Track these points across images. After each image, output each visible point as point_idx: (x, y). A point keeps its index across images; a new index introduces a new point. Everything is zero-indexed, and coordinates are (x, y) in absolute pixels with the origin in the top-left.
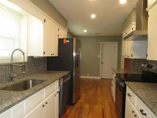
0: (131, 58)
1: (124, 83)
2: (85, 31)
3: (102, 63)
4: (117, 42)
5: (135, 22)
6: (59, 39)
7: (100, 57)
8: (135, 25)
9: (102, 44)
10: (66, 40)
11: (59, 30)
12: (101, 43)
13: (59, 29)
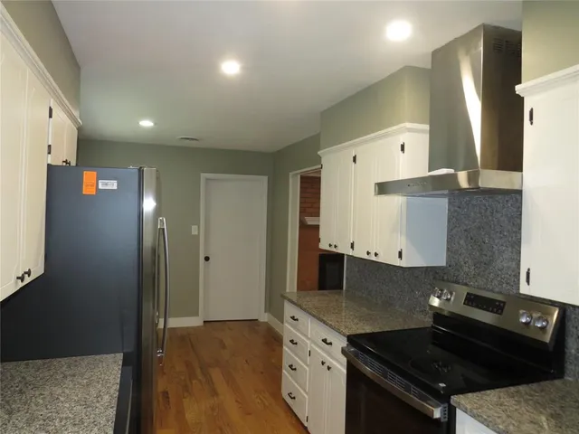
0: (398, 262)
1: (446, 405)
2: (147, 124)
3: (207, 259)
4: (265, 179)
5: (426, 123)
6: (51, 169)
7: (198, 236)
8: (428, 135)
9: (207, 179)
10: (98, 180)
11: (50, 116)
12: (204, 176)
13: (51, 110)
